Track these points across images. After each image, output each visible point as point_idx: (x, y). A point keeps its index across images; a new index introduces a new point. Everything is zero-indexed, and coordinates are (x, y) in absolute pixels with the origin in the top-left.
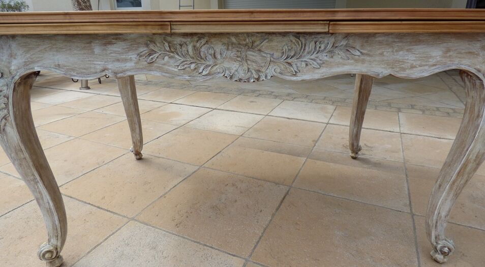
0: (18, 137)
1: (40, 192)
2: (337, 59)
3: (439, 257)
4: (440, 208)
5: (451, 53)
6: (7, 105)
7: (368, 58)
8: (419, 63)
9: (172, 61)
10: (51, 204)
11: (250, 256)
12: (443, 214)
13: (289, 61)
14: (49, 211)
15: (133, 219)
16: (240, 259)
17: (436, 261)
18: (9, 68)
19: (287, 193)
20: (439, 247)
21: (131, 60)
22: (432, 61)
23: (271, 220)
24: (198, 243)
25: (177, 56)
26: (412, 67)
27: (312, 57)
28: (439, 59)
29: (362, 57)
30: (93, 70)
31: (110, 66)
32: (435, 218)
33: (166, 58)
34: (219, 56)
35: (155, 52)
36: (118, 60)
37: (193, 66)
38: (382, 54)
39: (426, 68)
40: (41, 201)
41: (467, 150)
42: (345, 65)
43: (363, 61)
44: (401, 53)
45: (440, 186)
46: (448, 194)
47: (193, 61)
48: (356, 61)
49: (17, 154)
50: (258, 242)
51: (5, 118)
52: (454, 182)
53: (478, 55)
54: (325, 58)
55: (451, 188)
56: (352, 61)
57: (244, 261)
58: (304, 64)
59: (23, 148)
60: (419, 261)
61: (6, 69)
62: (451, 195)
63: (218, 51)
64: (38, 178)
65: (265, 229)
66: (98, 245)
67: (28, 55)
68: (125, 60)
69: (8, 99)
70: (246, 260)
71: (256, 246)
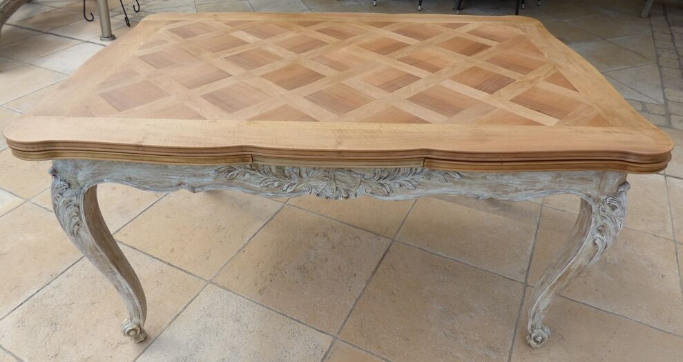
0: (94, 240)
1: (118, 281)
2: (434, 181)
3: (532, 342)
4: (539, 303)
5: (562, 179)
6: (78, 214)
7: (468, 181)
8: (524, 187)
9: (253, 178)
10: (131, 290)
11: (339, 333)
12: (542, 308)
13: (381, 181)
14: (129, 296)
15: (211, 282)
16: (329, 337)
17: (529, 345)
18: (75, 179)
19: (388, 250)
20: (533, 335)
21: (209, 175)
22: (539, 186)
23: (365, 288)
24: (285, 316)
25: (258, 174)
26: (517, 191)
27: (408, 179)
28: (547, 184)
29: (462, 180)
30: (167, 184)
31: (186, 181)
32: (533, 311)
33: (247, 175)
34: (304, 175)
35: (235, 170)
36: (195, 175)
37: (276, 184)
38: (485, 178)
39: (532, 192)
40: (120, 288)
41: (570, 261)
42: (442, 187)
43: (463, 184)
44: (506, 177)
45: (543, 283)
46: (548, 293)
47: (276, 179)
48: (456, 183)
49: (92, 252)
50: (348, 316)
51: (78, 224)
52: (554, 285)
53: (591, 181)
54: (422, 180)
55: (551, 288)
56: (451, 184)
57: (332, 338)
58: (397, 186)
59: (99, 248)
60: (513, 344)
61: (73, 180)
62: (551, 295)
63: (304, 170)
64: (116, 271)
65: (357, 300)
66: (178, 315)
67: (95, 167)
68: (203, 176)
69: (78, 207)
70: (334, 338)
71: (345, 321)
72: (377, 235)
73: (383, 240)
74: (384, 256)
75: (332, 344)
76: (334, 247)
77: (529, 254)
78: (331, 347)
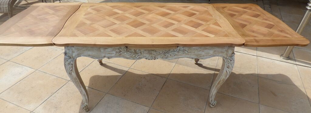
0: (76, 75)
1: (82, 90)
2: (180, 53)
3: (212, 106)
4: (213, 93)
5: (216, 52)
6: (72, 67)
7: (190, 53)
8: (206, 55)
9: (127, 54)
10: (85, 93)
11: (151, 106)
12: (214, 94)
13: (165, 54)
14: (84, 95)
15: (107, 93)
16: (147, 107)
17: (211, 107)
18: (72, 56)
19: (166, 82)
20: (211, 103)
21: (113, 54)
22: (210, 54)
23: (159, 93)
24: (133, 102)
25: (129, 53)
26: (204, 56)
27: (172, 53)
28: (212, 54)
29: (188, 53)
30: (101, 57)
31: (107, 55)
32: (211, 95)
33: (125, 53)
34: (142, 53)
35: (122, 51)
36: (109, 54)
37: (134, 56)
38: (194, 52)
39: (208, 56)
40: (82, 92)
41: (220, 78)
42: (182, 55)
43: (188, 54)
44: (200, 52)
46: (215, 89)
47: (134, 54)
48: (186, 54)
49: (75, 80)
50: (154, 102)
51: (72, 70)
52: (217, 86)
53: (224, 52)
54: (177, 53)
55: (216, 87)
56: (185, 54)
57: (149, 108)
58: (169, 55)
59: (77, 78)
60: (206, 107)
61: (71, 56)
62: (216, 89)
63: (142, 51)
64: (82, 86)
65: (156, 97)
66: (98, 103)
67: (79, 52)
68: (112, 54)
69: (72, 65)
70: (150, 108)
71: (153, 103)
72: (162, 77)
73: (164, 78)
74: (164, 83)
75: (149, 109)
76: (147, 81)
77: (212, 81)
78: (149, 110)
